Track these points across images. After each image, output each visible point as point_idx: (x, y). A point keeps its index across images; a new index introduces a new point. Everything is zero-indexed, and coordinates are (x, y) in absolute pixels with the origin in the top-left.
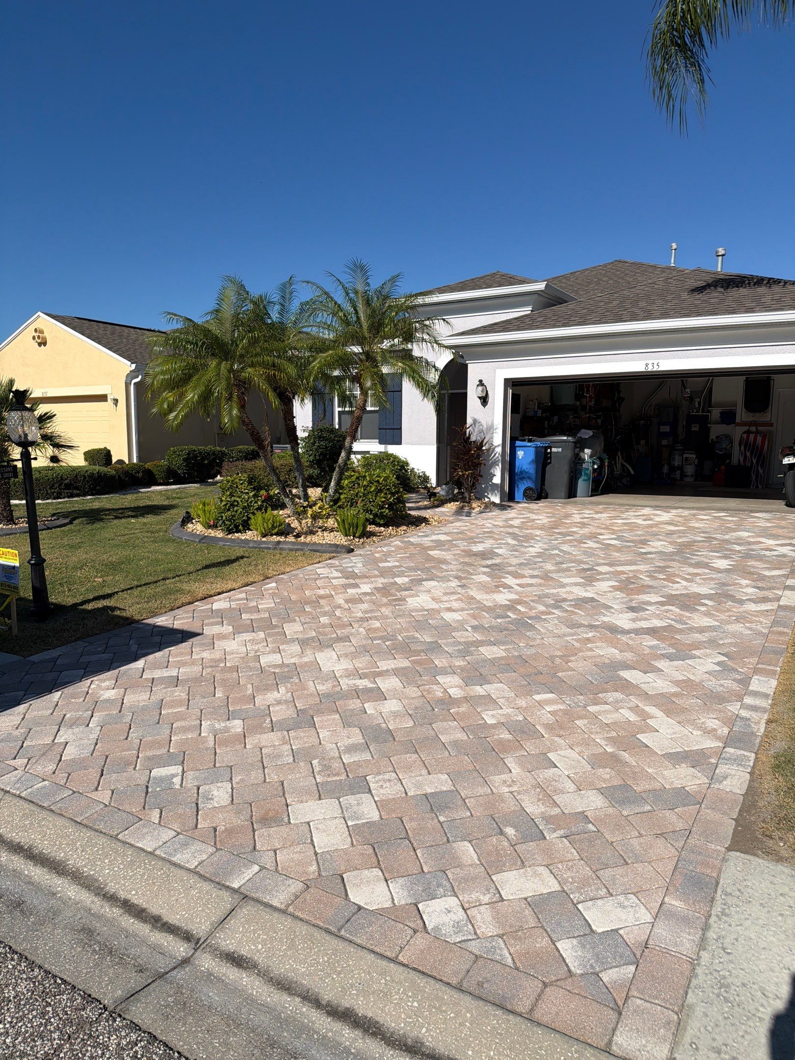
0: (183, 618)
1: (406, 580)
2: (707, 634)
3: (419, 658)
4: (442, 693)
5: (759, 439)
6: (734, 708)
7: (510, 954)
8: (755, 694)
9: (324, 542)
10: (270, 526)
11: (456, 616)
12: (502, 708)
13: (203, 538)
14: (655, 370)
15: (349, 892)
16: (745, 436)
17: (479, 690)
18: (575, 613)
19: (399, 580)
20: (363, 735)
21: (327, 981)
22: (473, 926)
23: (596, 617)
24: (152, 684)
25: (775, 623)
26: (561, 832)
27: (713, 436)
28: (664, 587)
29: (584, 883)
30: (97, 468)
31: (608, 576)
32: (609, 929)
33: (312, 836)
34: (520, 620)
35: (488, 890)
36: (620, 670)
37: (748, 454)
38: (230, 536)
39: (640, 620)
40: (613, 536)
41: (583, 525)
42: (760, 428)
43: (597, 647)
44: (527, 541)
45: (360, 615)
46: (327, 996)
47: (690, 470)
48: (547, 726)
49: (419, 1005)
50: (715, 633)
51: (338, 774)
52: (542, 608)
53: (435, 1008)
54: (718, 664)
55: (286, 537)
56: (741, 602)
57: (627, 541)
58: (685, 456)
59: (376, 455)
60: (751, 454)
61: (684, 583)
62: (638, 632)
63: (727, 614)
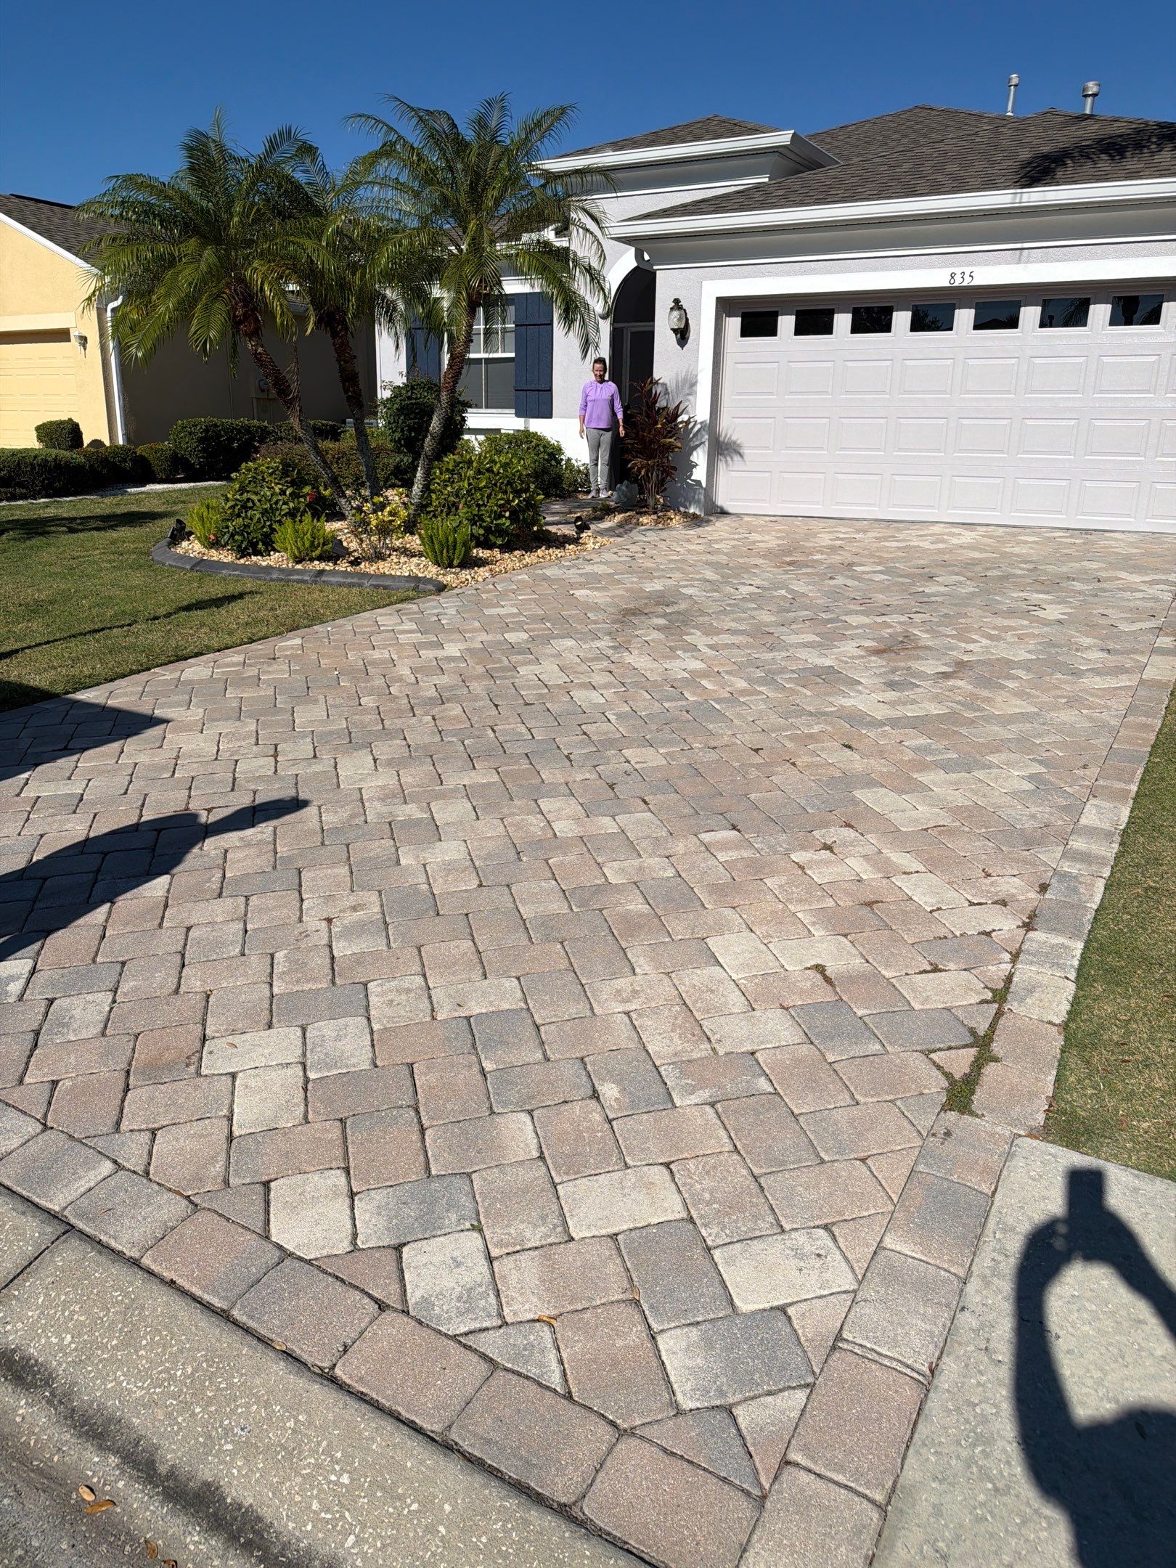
0: (126, 695)
1: (525, 636)
2: (1014, 728)
3: (516, 767)
4: (542, 829)
6: (1050, 856)
7: (561, 1362)
8: (1091, 832)
9: (398, 573)
10: (307, 544)
11: (595, 697)
12: (640, 856)
13: (199, 563)
14: (965, 283)
15: (272, 1219)
17: (607, 824)
18: (797, 693)
19: (512, 637)
20: (382, 906)
21: (180, 1419)
22: (498, 1296)
23: (831, 699)
24: (33, 807)
25: (1130, 710)
26: (704, 1095)
28: (952, 649)
29: (733, 1206)
30: (54, 452)
31: (860, 631)
32: (767, 1306)
33: (233, 1101)
34: (701, 704)
35: (543, 1218)
36: (856, 788)
38: (242, 561)
39: (904, 704)
40: (879, 568)
41: (833, 549)
43: (823, 749)
44: (737, 576)
45: (432, 693)
46: (172, 1455)
48: (716, 890)
49: (352, 1479)
50: (1028, 725)
51: (314, 979)
52: (741, 684)
53: (382, 1488)
54: (1031, 778)
55: (335, 564)
56: (1077, 673)
57: (901, 576)
59: (509, 435)
61: (985, 642)
62: (894, 723)
63: (1053, 693)
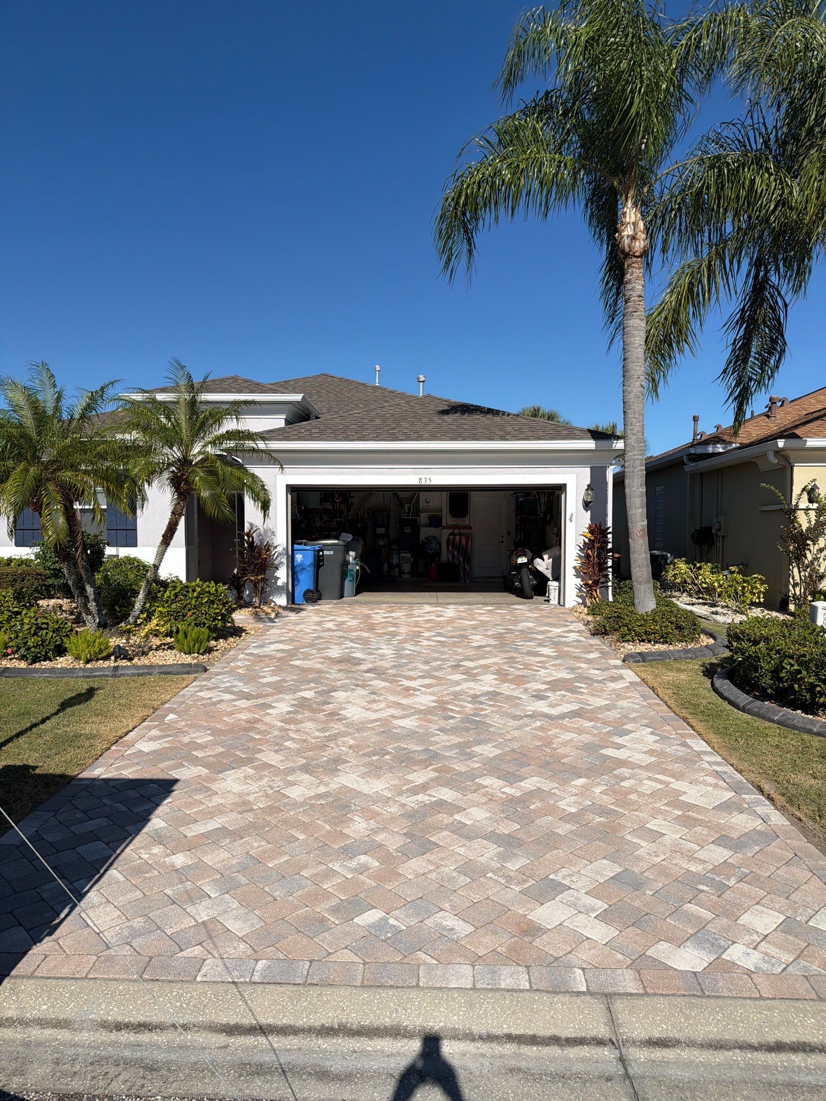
3: (435, 766)
4: (502, 794)
5: (464, 540)
6: (706, 766)
9: (169, 663)
11: (410, 722)
12: (565, 798)
14: (427, 483)
15: (666, 963)
16: (451, 537)
17: (526, 786)
20: (494, 844)
22: (773, 958)
25: (643, 697)
26: (734, 879)
27: (422, 537)
28: (534, 675)
29: (792, 908)
31: (480, 670)
33: (581, 934)
34: (467, 718)
35: (748, 932)
36: (599, 750)
37: (456, 553)
42: (462, 531)
43: (557, 733)
45: (319, 734)
47: (406, 567)
48: (616, 805)
50: (618, 710)
55: (116, 661)
56: (602, 682)
58: (402, 555)
60: (458, 554)
61: (543, 670)
62: (567, 716)
